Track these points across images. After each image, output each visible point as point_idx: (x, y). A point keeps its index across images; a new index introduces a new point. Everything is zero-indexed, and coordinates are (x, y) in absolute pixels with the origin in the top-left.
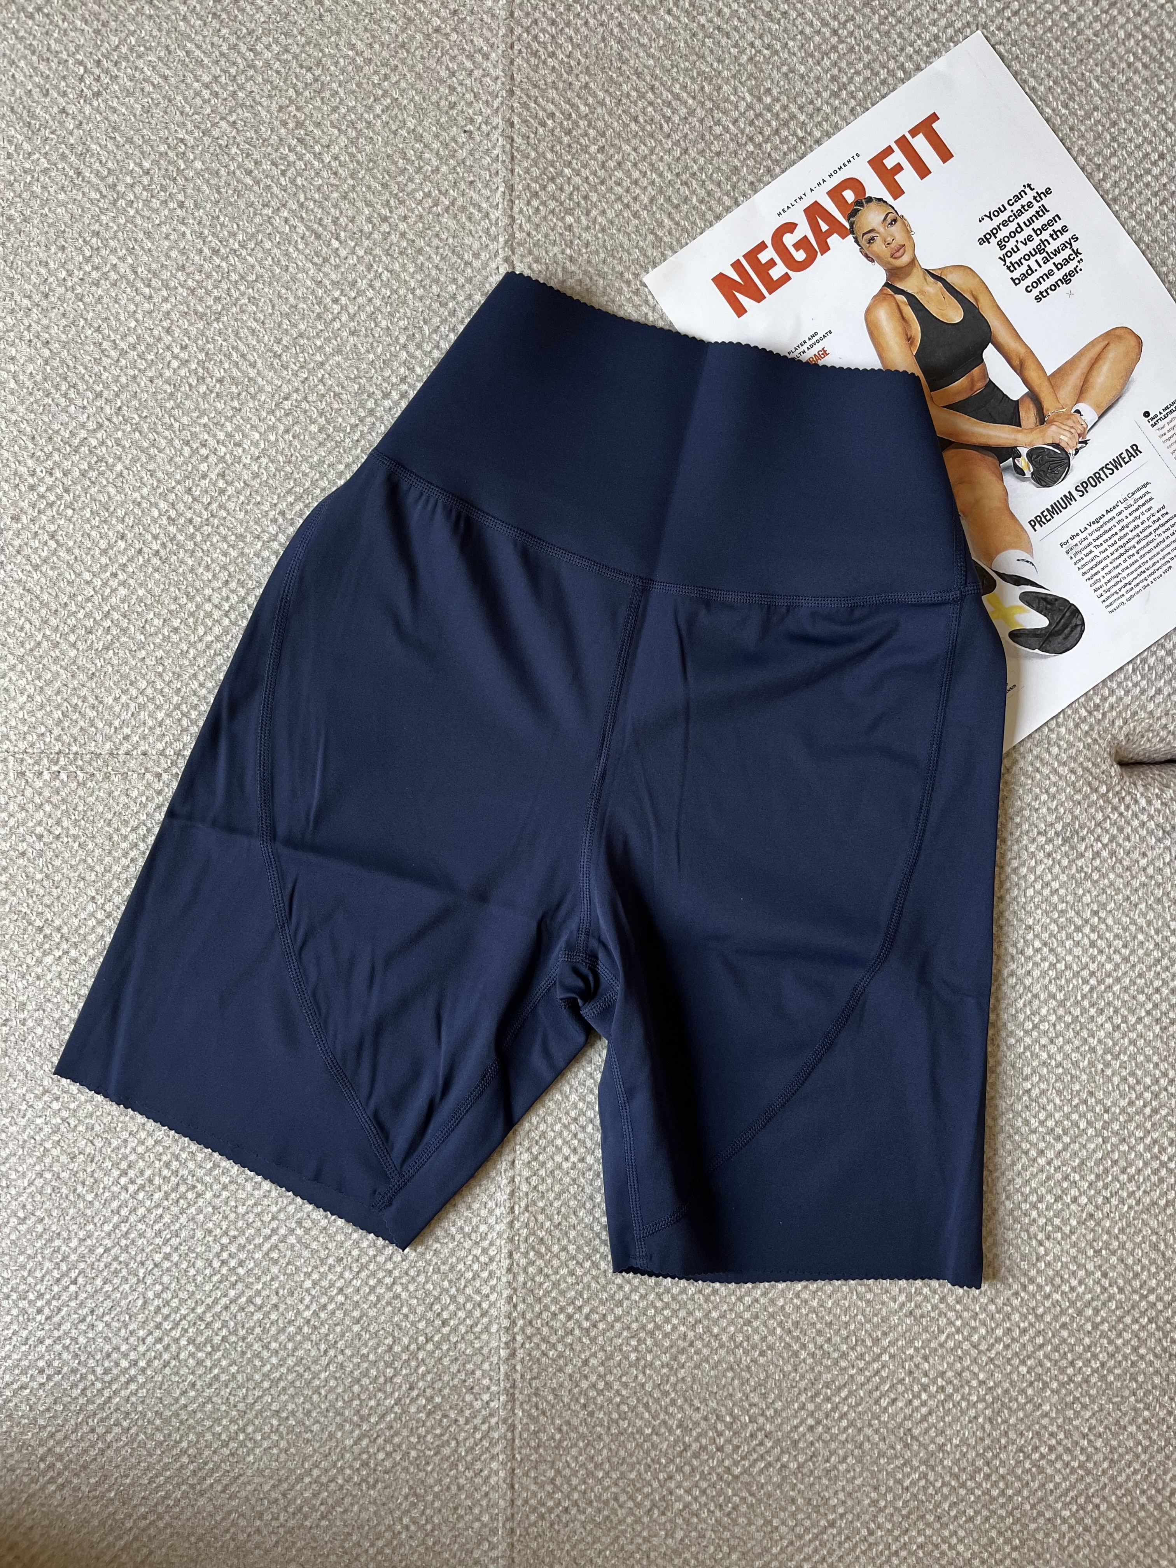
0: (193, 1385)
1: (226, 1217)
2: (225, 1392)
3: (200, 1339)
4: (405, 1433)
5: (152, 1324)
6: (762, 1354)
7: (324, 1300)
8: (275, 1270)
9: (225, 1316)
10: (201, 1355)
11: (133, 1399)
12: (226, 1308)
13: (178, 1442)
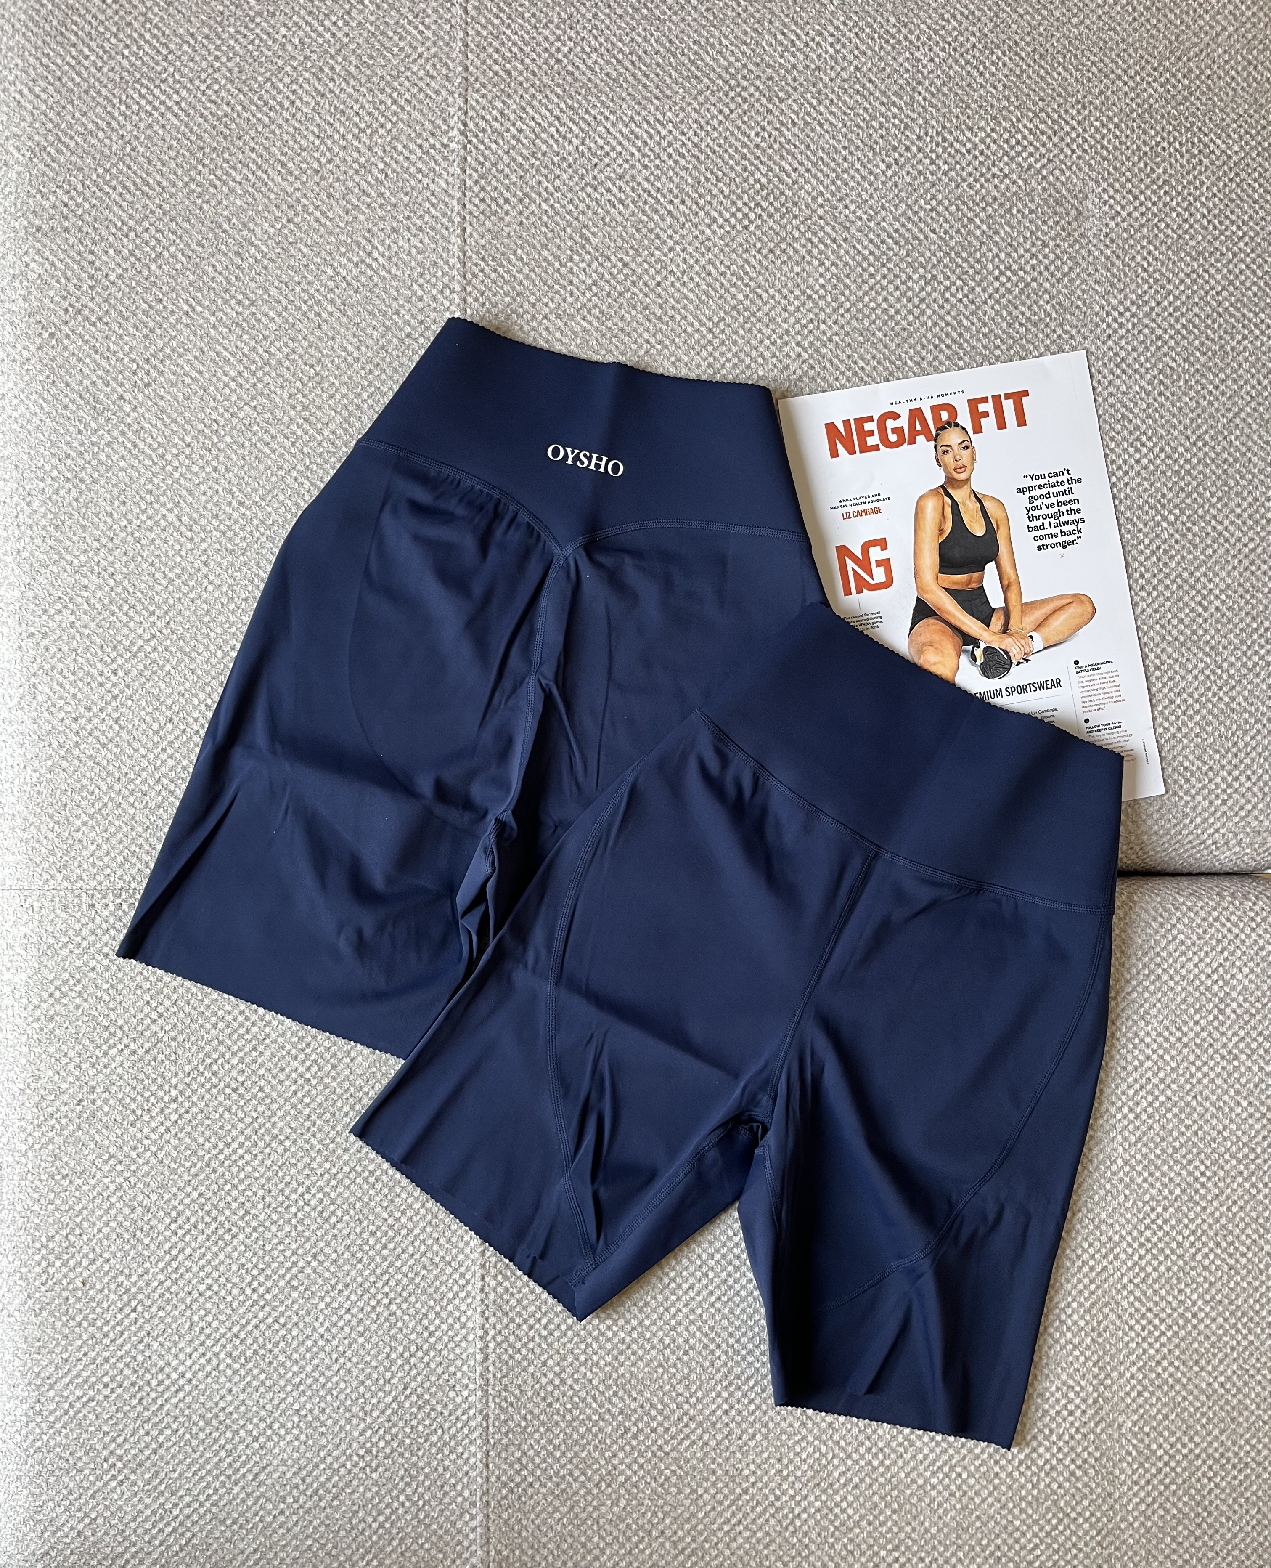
0: (230, 1391)
1: (256, 1254)
2: (255, 1396)
3: (236, 1353)
4: (401, 1424)
5: (197, 1342)
6: (686, 1353)
7: (335, 1318)
8: (295, 1295)
9: (256, 1333)
10: (236, 1366)
11: (181, 1405)
12: (256, 1327)
13: (216, 1440)
